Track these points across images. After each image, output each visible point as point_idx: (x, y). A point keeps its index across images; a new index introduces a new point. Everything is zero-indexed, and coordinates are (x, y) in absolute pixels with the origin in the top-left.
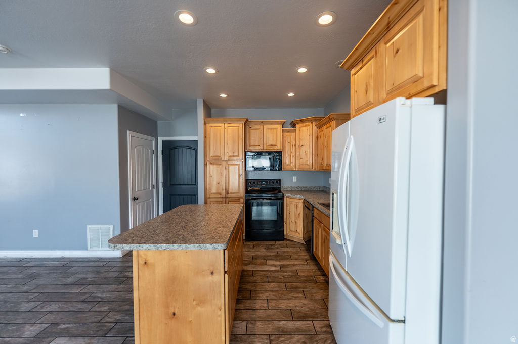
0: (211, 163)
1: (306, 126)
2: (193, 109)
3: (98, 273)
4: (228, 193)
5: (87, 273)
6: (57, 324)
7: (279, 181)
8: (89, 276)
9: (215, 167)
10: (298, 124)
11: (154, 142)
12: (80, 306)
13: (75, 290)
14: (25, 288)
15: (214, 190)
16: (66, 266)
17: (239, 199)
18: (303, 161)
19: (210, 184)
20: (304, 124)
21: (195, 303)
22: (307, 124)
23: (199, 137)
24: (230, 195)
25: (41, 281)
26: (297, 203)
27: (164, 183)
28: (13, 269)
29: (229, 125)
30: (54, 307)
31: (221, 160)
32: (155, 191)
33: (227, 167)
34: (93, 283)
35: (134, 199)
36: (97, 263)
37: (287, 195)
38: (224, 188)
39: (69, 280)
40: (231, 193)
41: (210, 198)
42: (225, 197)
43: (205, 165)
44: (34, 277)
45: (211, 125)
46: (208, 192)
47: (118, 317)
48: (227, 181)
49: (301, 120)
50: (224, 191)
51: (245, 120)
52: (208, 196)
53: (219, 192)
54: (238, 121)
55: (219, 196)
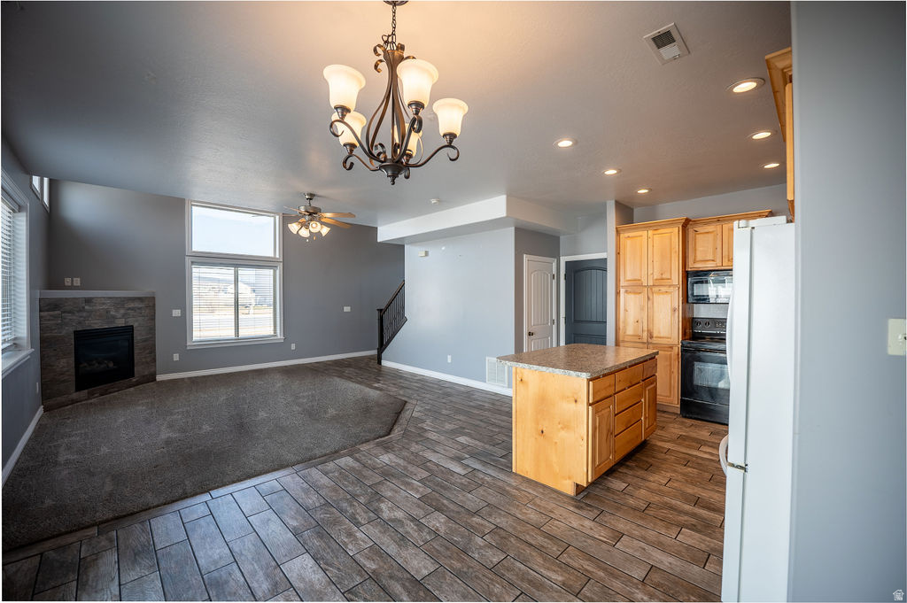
0: (626, 292)
2: (600, 216)
3: (493, 404)
4: (652, 337)
5: (485, 402)
6: (464, 428)
8: (486, 405)
9: (631, 296)
11: (554, 265)
12: (478, 422)
13: (476, 411)
14: (444, 401)
15: (630, 331)
16: (469, 393)
17: (672, 348)
19: (624, 322)
21: (560, 426)
23: (609, 255)
24: (655, 340)
25: (454, 399)
27: (566, 319)
28: (436, 386)
29: (656, 232)
30: (461, 418)
31: (641, 285)
32: (554, 327)
33: (651, 297)
34: (489, 410)
35: (530, 334)
36: (493, 397)
38: (645, 328)
39: (471, 404)
40: (657, 337)
41: (624, 341)
42: (648, 343)
43: (618, 293)
44: (449, 395)
45: (626, 235)
46: (621, 332)
47: (505, 438)
48: (650, 319)
50: (645, 334)
51: (683, 221)
52: (621, 339)
53: (638, 334)
54: (671, 224)
55: (638, 340)
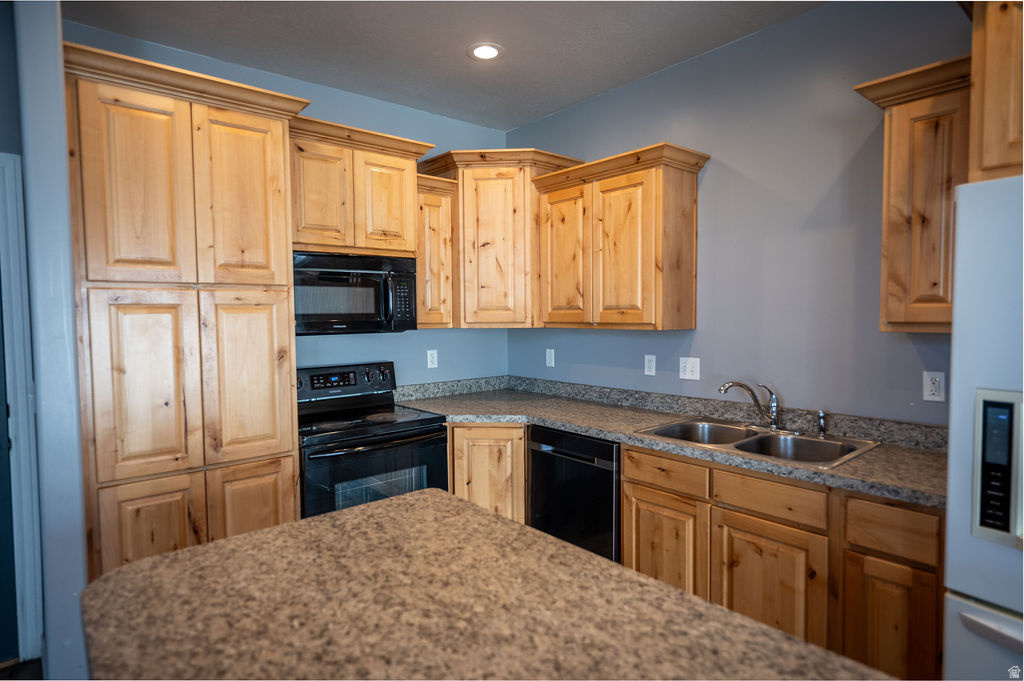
0: (116, 300)
1: (500, 176)
4: (217, 444)
7: (387, 369)
9: (139, 319)
10: (467, 166)
15: (139, 441)
17: (276, 461)
18: (487, 297)
20: (493, 171)
22: (504, 170)
24: (229, 452)
26: (497, 441)
29: (216, 115)
31: (176, 281)
33: (212, 320)
37: (458, 419)
38: (195, 420)
40: (232, 443)
41: (114, 484)
42: (207, 464)
43: (77, 306)
46: (101, 451)
49: (483, 156)
51: (300, 109)
52: (102, 476)
53: (172, 442)
